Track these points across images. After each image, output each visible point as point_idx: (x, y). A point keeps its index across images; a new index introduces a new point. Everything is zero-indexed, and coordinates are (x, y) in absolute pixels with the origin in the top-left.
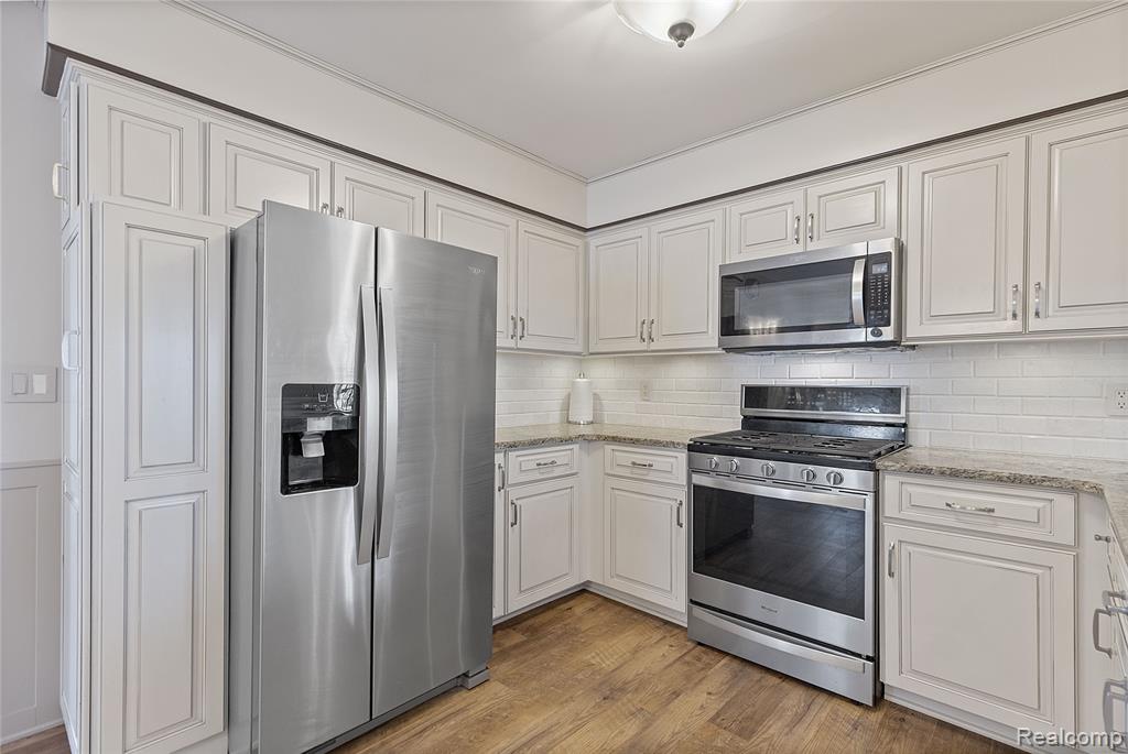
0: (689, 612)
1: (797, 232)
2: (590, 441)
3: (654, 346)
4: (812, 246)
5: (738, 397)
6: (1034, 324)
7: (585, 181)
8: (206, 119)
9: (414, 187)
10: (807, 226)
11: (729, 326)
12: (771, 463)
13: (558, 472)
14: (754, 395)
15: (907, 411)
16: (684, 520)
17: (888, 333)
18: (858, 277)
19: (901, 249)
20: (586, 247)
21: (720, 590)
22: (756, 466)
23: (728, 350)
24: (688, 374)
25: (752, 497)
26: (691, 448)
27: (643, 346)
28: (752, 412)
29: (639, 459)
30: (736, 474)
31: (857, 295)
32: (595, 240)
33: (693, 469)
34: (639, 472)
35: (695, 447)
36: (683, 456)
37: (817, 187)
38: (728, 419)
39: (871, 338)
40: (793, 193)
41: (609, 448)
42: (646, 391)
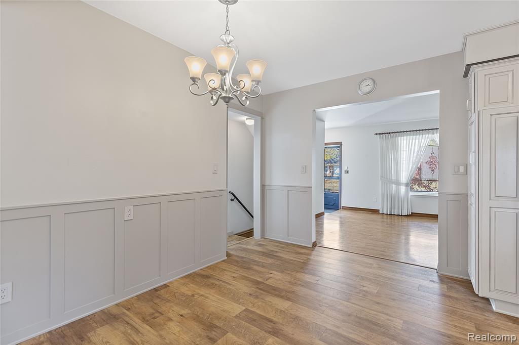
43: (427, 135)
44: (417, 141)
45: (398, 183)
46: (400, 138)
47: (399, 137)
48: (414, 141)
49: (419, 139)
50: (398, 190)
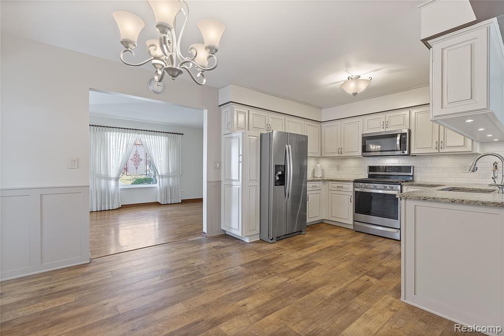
0: (354, 223)
1: (383, 125)
2: (324, 181)
3: (342, 155)
4: (387, 130)
5: (367, 169)
6: (441, 151)
7: (321, 108)
8: (249, 109)
9: (282, 117)
10: (386, 124)
11: (364, 149)
12: (375, 184)
13: (317, 189)
14: (372, 169)
15: (413, 172)
16: (352, 200)
17: (406, 152)
18: (398, 138)
19: (410, 131)
20: (321, 126)
21: (362, 217)
22: (372, 185)
23: (364, 156)
24: (352, 163)
25: (371, 193)
26: (354, 182)
27: (339, 155)
28: (371, 173)
29: (339, 185)
30: (366, 187)
31: (398, 143)
32: (323, 125)
33: (355, 187)
34: (339, 189)
35: (356, 181)
36: (352, 184)
37: (389, 114)
38: (365, 175)
39: (402, 154)
40: (382, 116)
41: (330, 183)
42: (338, 168)
43: (134, 134)
44: (125, 138)
45: (108, 178)
46: (109, 133)
47: (108, 131)
48: (122, 138)
49: (127, 137)
50: (107, 185)
